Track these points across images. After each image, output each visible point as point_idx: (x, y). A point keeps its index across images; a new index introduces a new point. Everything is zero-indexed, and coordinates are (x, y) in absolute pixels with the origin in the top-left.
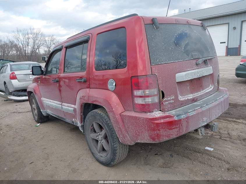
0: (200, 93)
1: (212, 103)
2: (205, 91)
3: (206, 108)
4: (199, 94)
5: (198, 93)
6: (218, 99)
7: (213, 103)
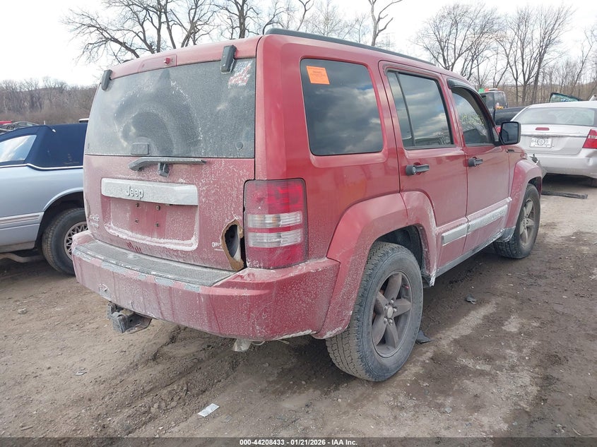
0: (149, 238)
1: (129, 268)
2: (164, 243)
3: (108, 268)
4: (144, 240)
5: (143, 237)
6: (154, 273)
7: (129, 271)
